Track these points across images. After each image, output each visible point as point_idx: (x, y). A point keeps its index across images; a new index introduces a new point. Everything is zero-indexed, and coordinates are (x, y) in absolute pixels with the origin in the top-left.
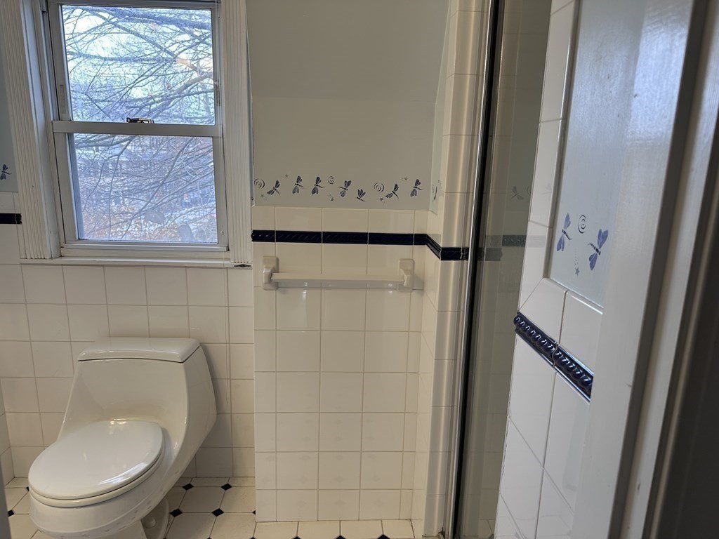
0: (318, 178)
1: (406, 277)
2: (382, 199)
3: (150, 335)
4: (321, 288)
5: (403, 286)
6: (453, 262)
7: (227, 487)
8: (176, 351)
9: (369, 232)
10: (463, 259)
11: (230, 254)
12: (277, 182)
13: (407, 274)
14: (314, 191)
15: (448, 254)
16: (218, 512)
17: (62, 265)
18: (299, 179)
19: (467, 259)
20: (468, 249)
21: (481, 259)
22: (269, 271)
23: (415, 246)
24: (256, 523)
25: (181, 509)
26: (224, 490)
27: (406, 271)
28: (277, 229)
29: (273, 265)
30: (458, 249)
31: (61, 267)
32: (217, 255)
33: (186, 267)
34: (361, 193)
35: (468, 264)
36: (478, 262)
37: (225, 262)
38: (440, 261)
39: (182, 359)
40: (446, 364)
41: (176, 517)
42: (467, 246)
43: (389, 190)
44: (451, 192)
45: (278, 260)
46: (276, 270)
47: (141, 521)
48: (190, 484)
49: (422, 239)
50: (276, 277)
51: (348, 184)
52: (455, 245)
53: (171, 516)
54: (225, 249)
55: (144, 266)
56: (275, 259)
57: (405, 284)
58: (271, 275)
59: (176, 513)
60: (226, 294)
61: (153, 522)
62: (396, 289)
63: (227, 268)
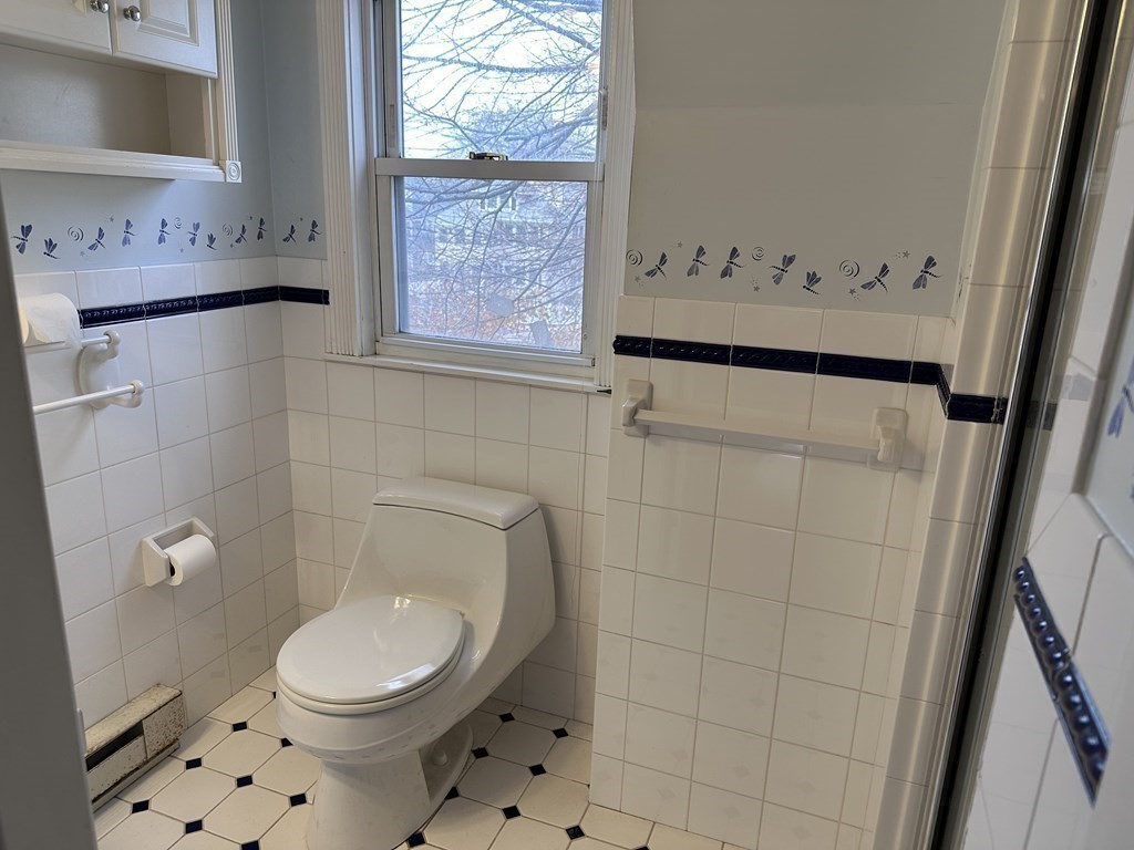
0: (735, 250)
1: (882, 443)
2: (852, 291)
3: (476, 482)
4: (721, 443)
5: (876, 457)
6: (974, 426)
7: (561, 733)
8: (500, 510)
9: (820, 351)
10: (995, 422)
11: (594, 372)
12: (664, 256)
13: (885, 436)
14: (726, 273)
15: (964, 408)
16: (538, 770)
17: (374, 366)
18: (701, 251)
19: (1002, 422)
20: (1006, 401)
21: (1033, 425)
22: (633, 405)
23: (911, 385)
24: (589, 804)
25: (489, 750)
26: (555, 737)
27: (886, 432)
28: (657, 336)
29: (642, 396)
30: (988, 401)
31: (371, 369)
32: (577, 371)
33: (530, 386)
34: (813, 279)
35: (1004, 430)
36: (1027, 430)
37: (585, 384)
38: (947, 420)
39: (504, 524)
40: (939, 623)
41: (479, 760)
42: (1004, 395)
43: (869, 274)
44: (984, 284)
45: (651, 388)
46: (647, 405)
47: (420, 750)
48: (510, 715)
49: (929, 374)
50: (643, 415)
51: (789, 260)
52: (981, 391)
53: (473, 755)
54: (589, 363)
55: (475, 378)
56: (647, 385)
57: (880, 457)
58: (635, 411)
59: (480, 753)
60: (583, 434)
61: (444, 759)
62: (865, 463)
63: (588, 393)
